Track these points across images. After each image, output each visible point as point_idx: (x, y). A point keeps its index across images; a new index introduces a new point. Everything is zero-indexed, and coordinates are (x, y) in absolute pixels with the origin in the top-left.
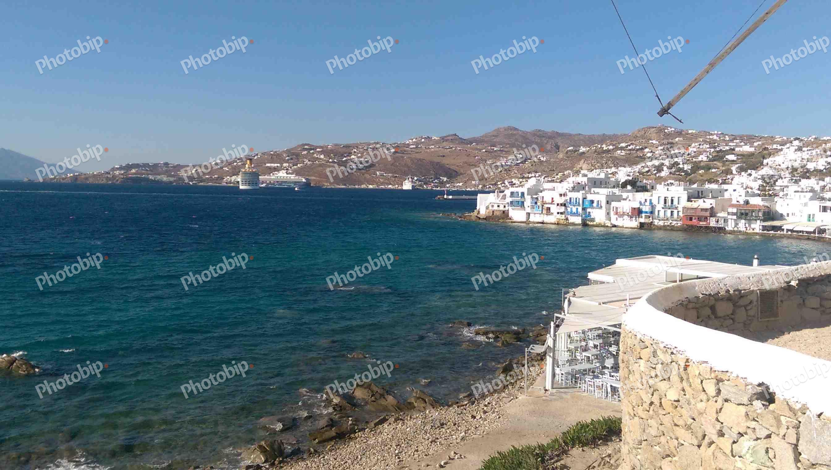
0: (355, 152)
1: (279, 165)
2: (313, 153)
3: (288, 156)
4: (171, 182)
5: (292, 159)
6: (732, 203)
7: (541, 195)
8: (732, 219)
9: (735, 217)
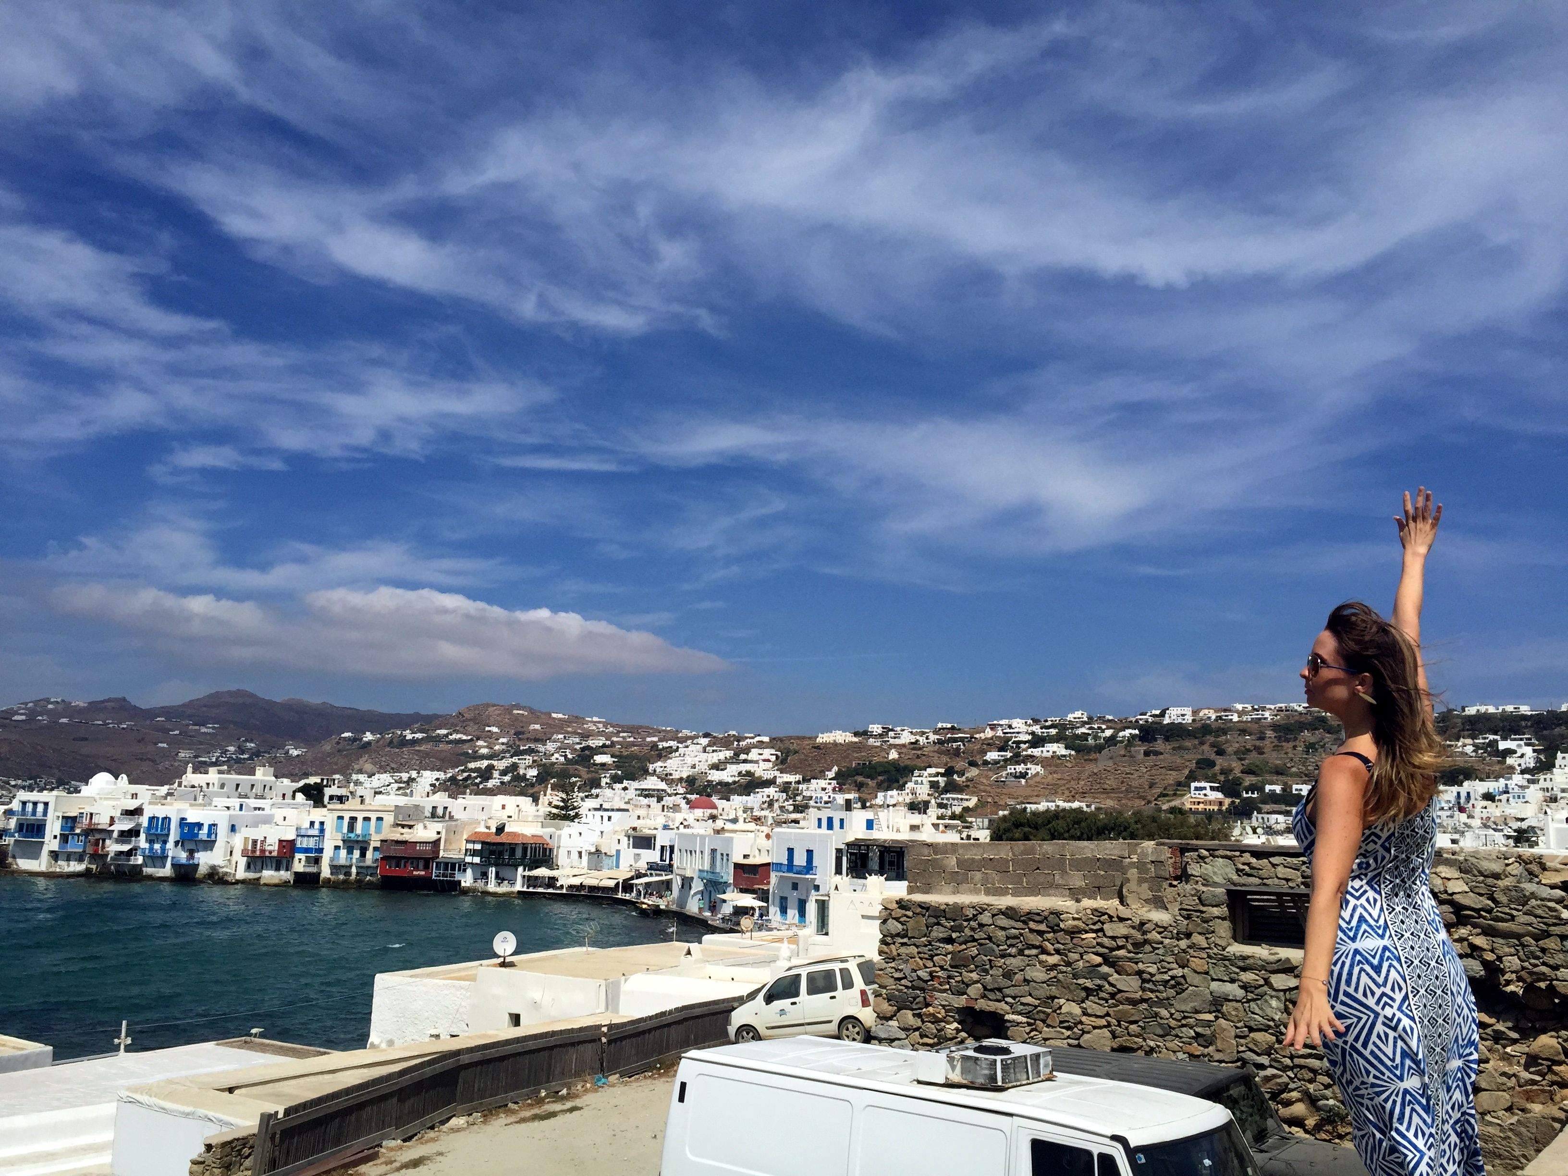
6: (477, 830)
7: (88, 809)
8: (472, 863)
9: (477, 860)
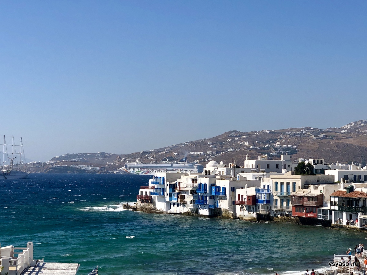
0: (281, 138)
1: (202, 153)
2: (238, 140)
3: (212, 144)
4: (95, 172)
5: (215, 147)
6: (339, 190)
7: (179, 180)
8: (334, 210)
9: (336, 208)
